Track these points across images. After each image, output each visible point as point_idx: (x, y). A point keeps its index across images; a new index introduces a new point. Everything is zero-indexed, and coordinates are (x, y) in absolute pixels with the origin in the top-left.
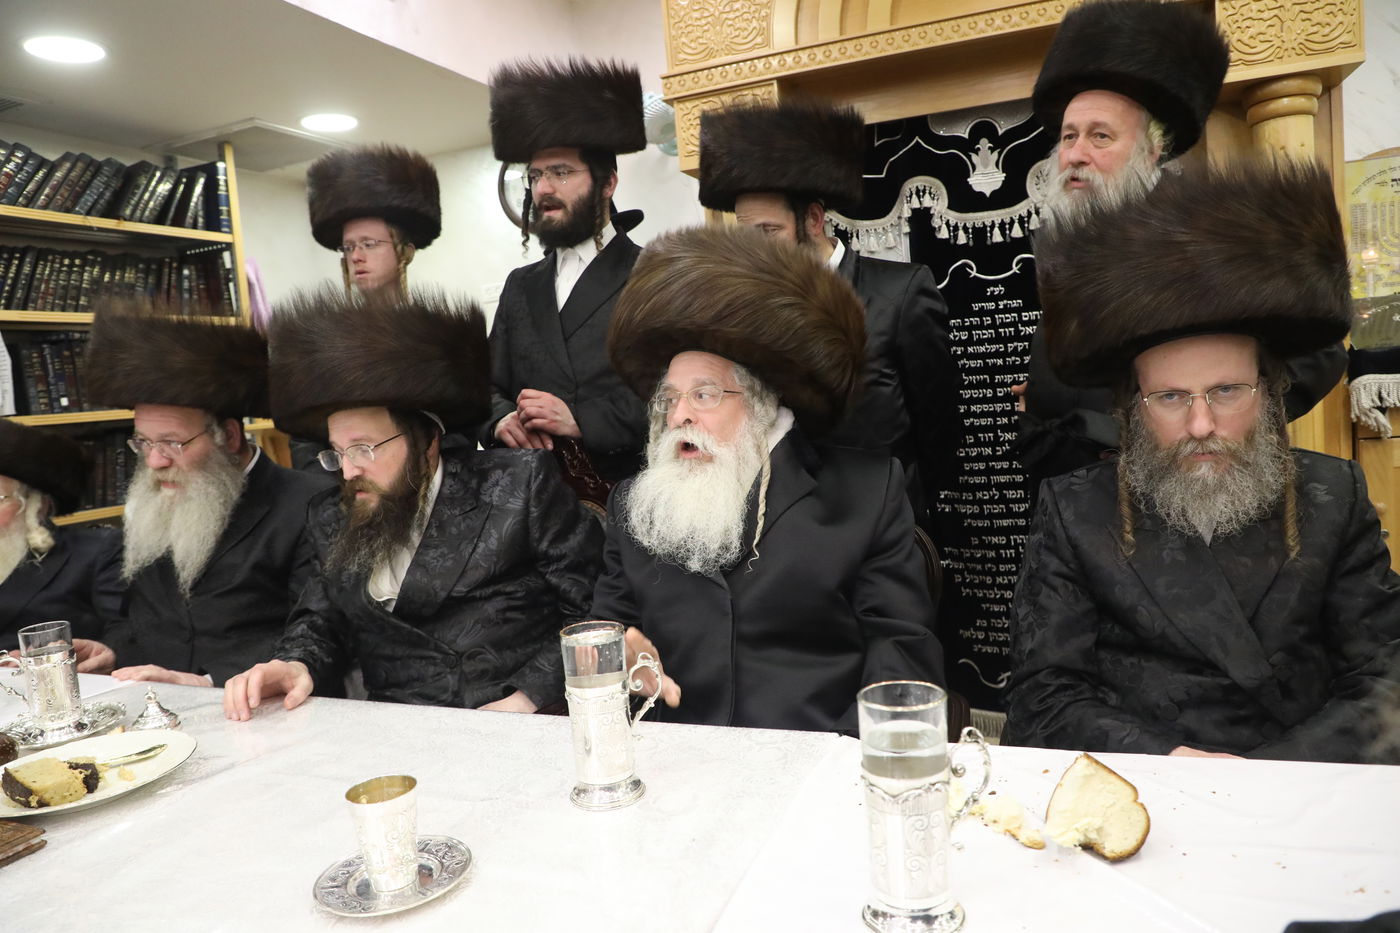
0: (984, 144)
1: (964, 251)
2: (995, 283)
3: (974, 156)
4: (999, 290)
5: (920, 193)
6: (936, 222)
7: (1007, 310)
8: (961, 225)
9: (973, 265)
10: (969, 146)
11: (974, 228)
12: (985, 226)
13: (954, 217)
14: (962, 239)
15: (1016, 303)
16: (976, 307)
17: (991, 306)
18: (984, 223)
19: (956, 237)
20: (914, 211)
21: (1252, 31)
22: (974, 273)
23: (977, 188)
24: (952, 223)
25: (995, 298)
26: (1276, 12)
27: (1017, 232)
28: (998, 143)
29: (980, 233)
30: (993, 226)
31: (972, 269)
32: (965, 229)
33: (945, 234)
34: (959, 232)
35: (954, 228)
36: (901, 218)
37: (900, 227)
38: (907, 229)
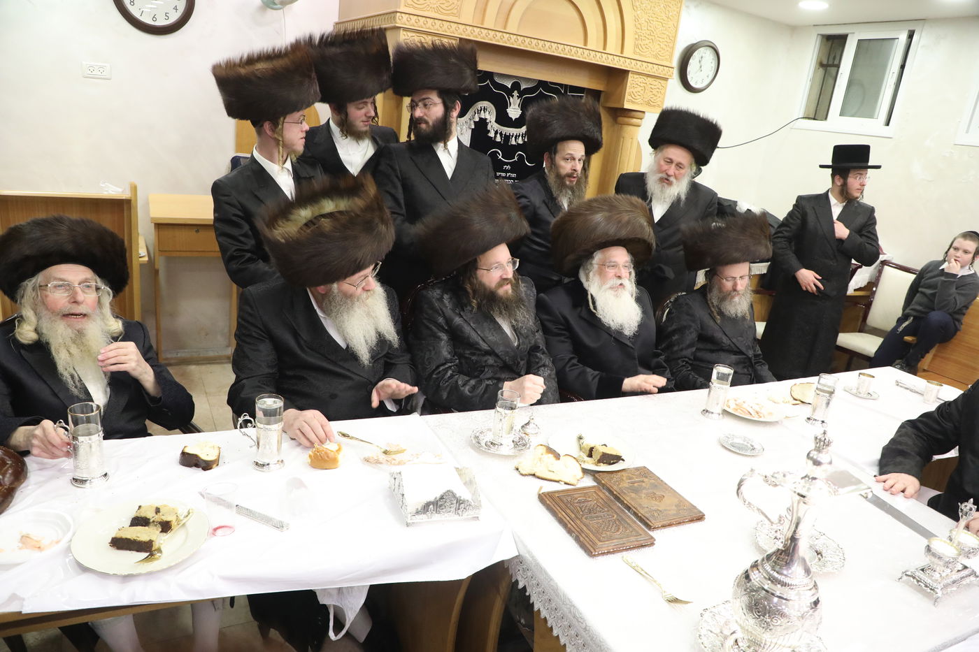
0: (516, 93)
1: (497, 145)
2: (507, 164)
3: (511, 98)
4: (508, 167)
5: (485, 109)
6: (489, 127)
7: (510, 178)
8: (499, 132)
9: (500, 152)
10: (510, 92)
11: (505, 135)
12: (509, 135)
13: (496, 126)
14: (498, 139)
15: (514, 175)
16: (498, 174)
17: (503, 174)
18: (509, 133)
19: (495, 136)
20: (481, 119)
21: (636, 90)
22: (500, 157)
23: (510, 116)
24: (496, 130)
25: (506, 171)
26: (645, 85)
27: (520, 141)
28: (521, 94)
29: (507, 138)
30: (512, 136)
31: (499, 155)
32: (501, 134)
33: (492, 134)
34: (498, 135)
35: (496, 133)
36: (470, 119)
37: (470, 125)
38: (473, 127)
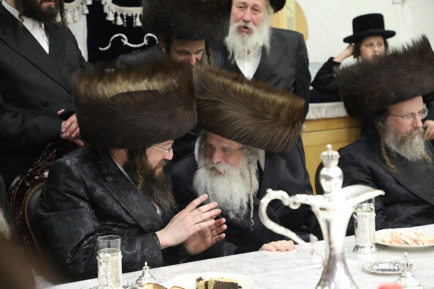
1: (120, 29)
6: (106, 10)
8: (119, 13)
11: (127, 16)
12: (133, 16)
13: (115, 8)
14: (120, 22)
18: (132, 14)
19: (116, 20)
20: (94, 2)
22: (126, 42)
24: (114, 11)
29: (130, 19)
30: (136, 16)
31: (124, 39)
32: (122, 16)
33: (111, 18)
34: (119, 18)
35: (116, 15)
36: (82, 4)
37: (83, 10)
38: (87, 11)
